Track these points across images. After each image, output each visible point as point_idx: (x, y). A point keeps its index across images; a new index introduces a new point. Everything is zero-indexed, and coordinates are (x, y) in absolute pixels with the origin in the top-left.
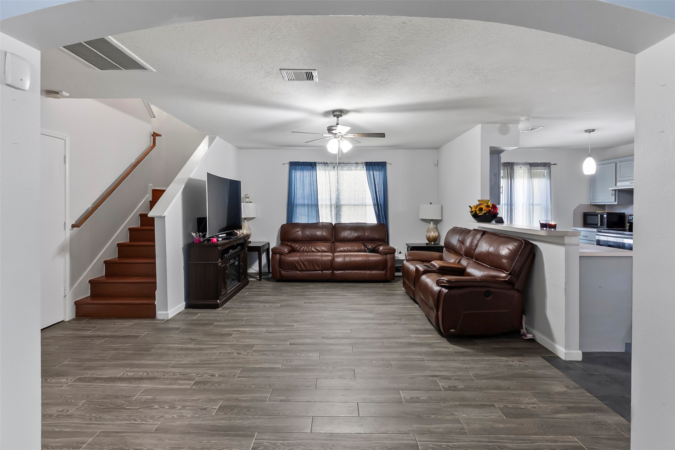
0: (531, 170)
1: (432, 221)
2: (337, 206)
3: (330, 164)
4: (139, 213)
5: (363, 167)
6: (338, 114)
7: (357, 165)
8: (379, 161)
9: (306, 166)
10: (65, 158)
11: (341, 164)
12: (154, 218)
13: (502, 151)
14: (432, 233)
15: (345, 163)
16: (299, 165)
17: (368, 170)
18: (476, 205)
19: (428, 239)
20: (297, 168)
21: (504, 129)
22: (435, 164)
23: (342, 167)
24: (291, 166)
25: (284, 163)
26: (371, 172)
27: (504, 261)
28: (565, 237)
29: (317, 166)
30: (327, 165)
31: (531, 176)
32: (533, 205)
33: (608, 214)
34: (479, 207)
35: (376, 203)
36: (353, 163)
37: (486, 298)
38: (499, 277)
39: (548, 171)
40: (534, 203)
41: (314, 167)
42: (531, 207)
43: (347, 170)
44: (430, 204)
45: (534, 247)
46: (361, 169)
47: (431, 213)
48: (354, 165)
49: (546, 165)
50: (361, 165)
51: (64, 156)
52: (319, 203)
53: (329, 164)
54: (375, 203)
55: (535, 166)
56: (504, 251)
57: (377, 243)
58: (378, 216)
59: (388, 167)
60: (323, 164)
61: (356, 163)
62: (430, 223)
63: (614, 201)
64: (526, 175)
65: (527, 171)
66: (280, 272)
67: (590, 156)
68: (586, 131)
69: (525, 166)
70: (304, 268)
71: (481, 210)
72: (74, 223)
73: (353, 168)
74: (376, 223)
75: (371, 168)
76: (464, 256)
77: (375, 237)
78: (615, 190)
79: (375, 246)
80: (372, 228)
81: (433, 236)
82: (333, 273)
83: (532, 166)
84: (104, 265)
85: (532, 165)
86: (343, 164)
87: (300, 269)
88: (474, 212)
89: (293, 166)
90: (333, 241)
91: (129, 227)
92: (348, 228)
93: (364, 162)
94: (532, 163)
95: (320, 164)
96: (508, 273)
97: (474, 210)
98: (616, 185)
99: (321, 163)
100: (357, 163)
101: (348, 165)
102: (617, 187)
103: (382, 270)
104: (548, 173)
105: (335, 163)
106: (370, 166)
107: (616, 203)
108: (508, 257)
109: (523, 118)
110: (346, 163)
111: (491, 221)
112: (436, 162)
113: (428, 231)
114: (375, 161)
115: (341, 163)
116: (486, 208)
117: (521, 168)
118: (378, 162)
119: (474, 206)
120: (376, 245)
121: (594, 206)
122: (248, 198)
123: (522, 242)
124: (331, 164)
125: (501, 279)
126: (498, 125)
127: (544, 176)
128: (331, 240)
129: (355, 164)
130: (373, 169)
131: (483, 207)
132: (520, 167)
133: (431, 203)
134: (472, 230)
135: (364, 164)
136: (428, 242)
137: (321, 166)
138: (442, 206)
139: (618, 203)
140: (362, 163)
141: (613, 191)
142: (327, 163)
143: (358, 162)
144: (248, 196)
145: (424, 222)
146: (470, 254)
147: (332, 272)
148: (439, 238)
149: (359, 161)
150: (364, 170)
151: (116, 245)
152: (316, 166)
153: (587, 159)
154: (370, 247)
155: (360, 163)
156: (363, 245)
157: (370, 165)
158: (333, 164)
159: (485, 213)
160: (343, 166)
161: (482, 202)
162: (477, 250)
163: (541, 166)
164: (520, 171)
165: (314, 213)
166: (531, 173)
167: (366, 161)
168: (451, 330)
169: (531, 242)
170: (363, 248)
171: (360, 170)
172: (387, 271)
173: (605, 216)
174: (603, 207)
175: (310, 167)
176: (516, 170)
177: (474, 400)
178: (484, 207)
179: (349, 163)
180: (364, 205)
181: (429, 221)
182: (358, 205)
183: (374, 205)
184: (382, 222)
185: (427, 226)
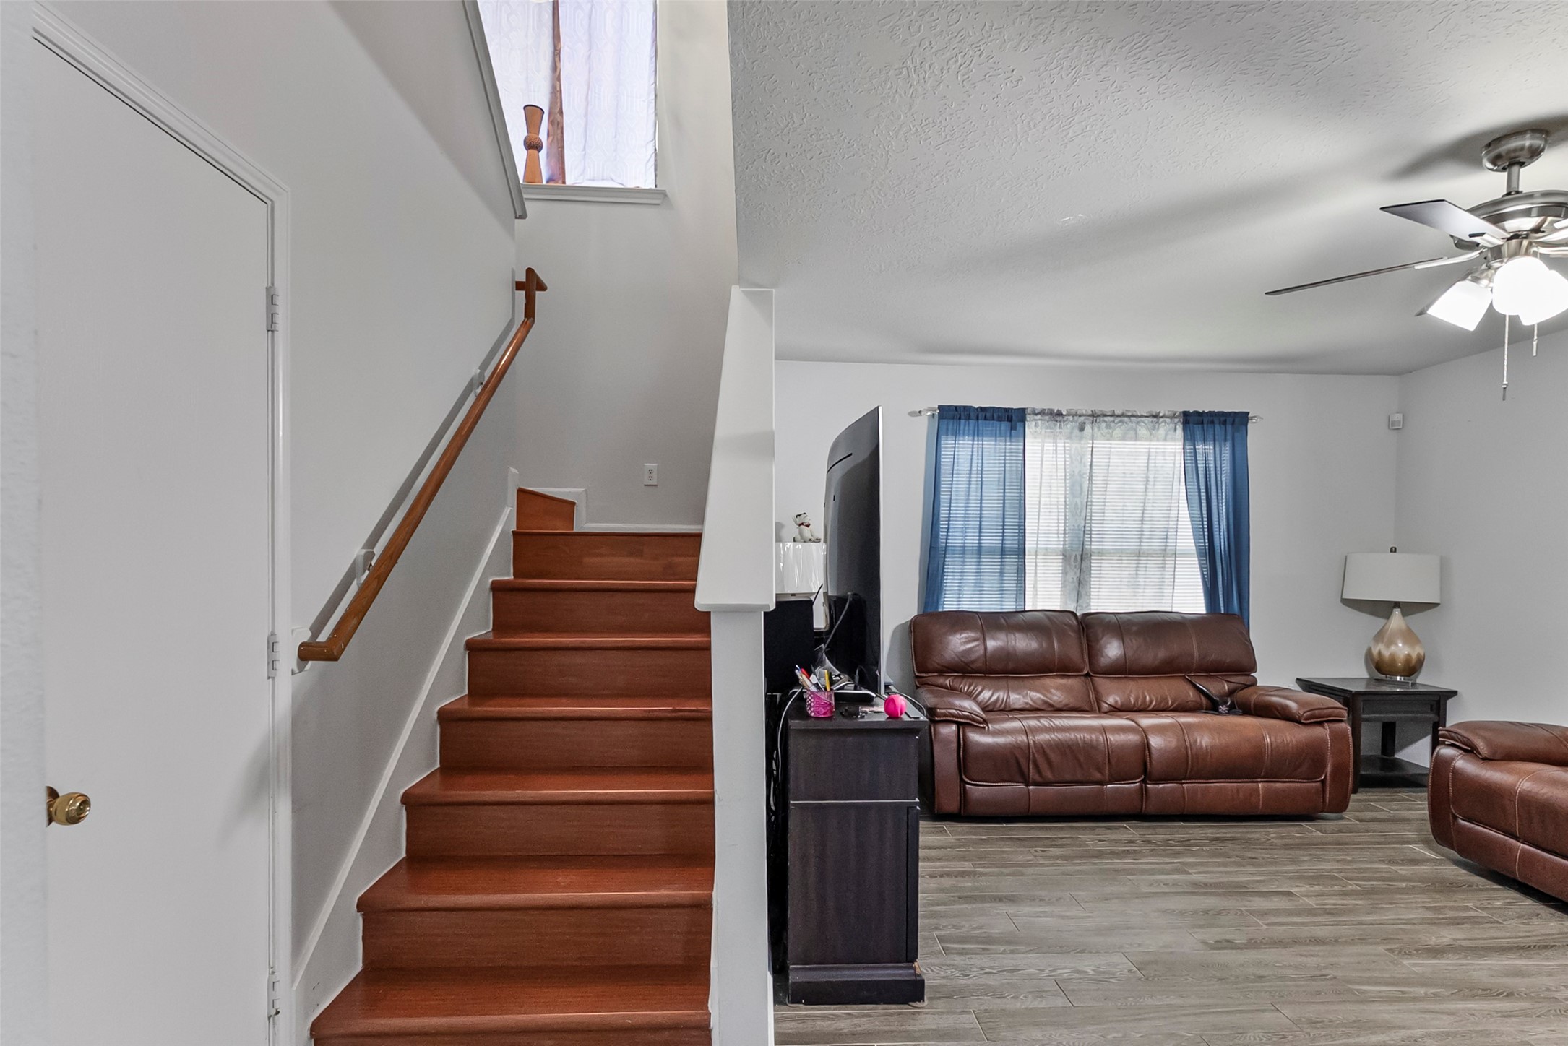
1: (1399, 607)
2: (1082, 555)
3: (1071, 418)
4: (490, 580)
5: (1175, 430)
7: (1155, 420)
8: (1226, 411)
9: (993, 419)
10: (271, 299)
11: (1106, 419)
12: (708, 614)
14: (1396, 647)
15: (1117, 413)
16: (968, 418)
17: (1189, 438)
19: (1380, 667)
20: (962, 428)
22: (1396, 423)
23: (1108, 427)
24: (941, 420)
25: (922, 409)
29: (1026, 423)
30: (1058, 418)
35: (1207, 548)
36: (1142, 416)
41: (1019, 425)
43: (1124, 436)
44: (1391, 551)
46: (1166, 434)
48: (1146, 420)
50: (1168, 420)
51: (264, 291)
52: (1027, 546)
53: (1066, 418)
54: (1205, 546)
57: (1229, 679)
59: (1254, 432)
60: (1047, 414)
61: (1152, 416)
62: (1388, 616)
66: (965, 788)
70: (1049, 775)
72: (306, 640)
73: (1143, 431)
74: (1205, 612)
75: (1198, 433)
77: (1221, 658)
81: (1402, 655)
82: (1143, 791)
84: (401, 810)
86: (1112, 419)
87: (1037, 778)
89: (951, 422)
90: (1085, 672)
91: (467, 638)
92: (1134, 629)
93: (1180, 413)
95: (1039, 417)
99: (1042, 413)
100: (1156, 416)
101: (1126, 419)
103: (1310, 779)
105: (1084, 412)
106: (1196, 427)
110: (1122, 416)
112: (1398, 417)
113: (1377, 641)
114: (1212, 410)
115: (1105, 416)
118: (1223, 414)
122: (808, 526)
124: (1073, 416)
128: (1082, 671)
129: (1150, 419)
130: (1204, 435)
133: (1393, 550)
135: (1176, 420)
137: (1039, 422)
140: (1173, 417)
142: (1059, 414)
143: (1157, 411)
144: (807, 520)
147: (1144, 787)
149: (1163, 410)
150: (1173, 439)
151: (435, 716)
152: (1023, 420)
154: (1217, 694)
155: (1168, 414)
156: (1190, 686)
157: (1197, 424)
158: (1080, 416)
160: (1113, 424)
165: (1010, 581)
167: (1187, 410)
171: (1165, 439)
172: (1323, 782)
175: (1005, 426)
179: (1130, 414)
180: (1167, 554)
181: (1382, 609)
182: (1151, 552)
183: (1200, 553)
184: (1222, 608)
185: (1371, 623)
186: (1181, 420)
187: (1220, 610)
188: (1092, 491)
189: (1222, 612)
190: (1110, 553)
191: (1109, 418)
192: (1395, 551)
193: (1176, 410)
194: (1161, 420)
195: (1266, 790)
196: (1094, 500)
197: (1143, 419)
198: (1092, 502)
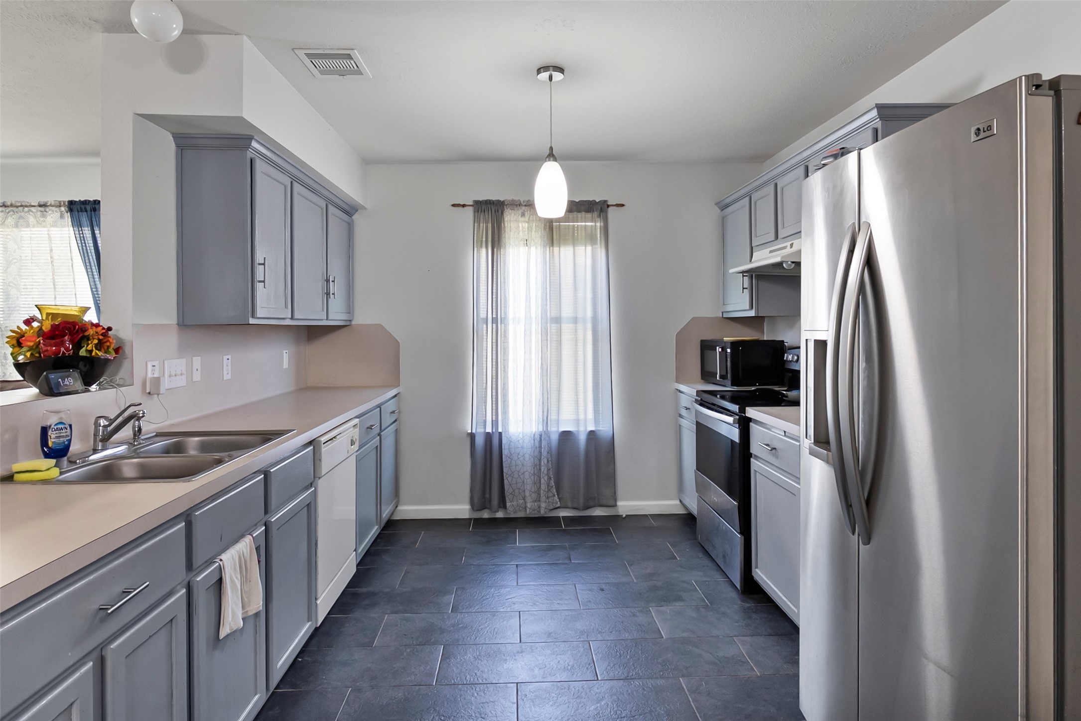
5: (63, 217)
7: (42, 209)
26: (87, 232)
39: (601, 224)
46: (55, 221)
48: (33, 209)
50: (57, 209)
61: (40, 206)
63: (748, 307)
73: (31, 219)
75: (84, 219)
78: (748, 273)
93: (66, 202)
98: (752, 257)
100: (43, 205)
101: (14, 209)
106: (81, 214)
107: (755, 313)
110: (12, 205)
129: (38, 208)
130: (90, 221)
132: (520, 212)
135: (63, 209)
139: (760, 311)
140: (60, 205)
141: (744, 277)
143: (45, 200)
149: (50, 199)
150: (66, 223)
155: (55, 203)
157: (82, 211)
167: (70, 200)
171: (54, 224)
173: (728, 350)
186: (67, 208)
193: (62, 200)
194: (49, 208)
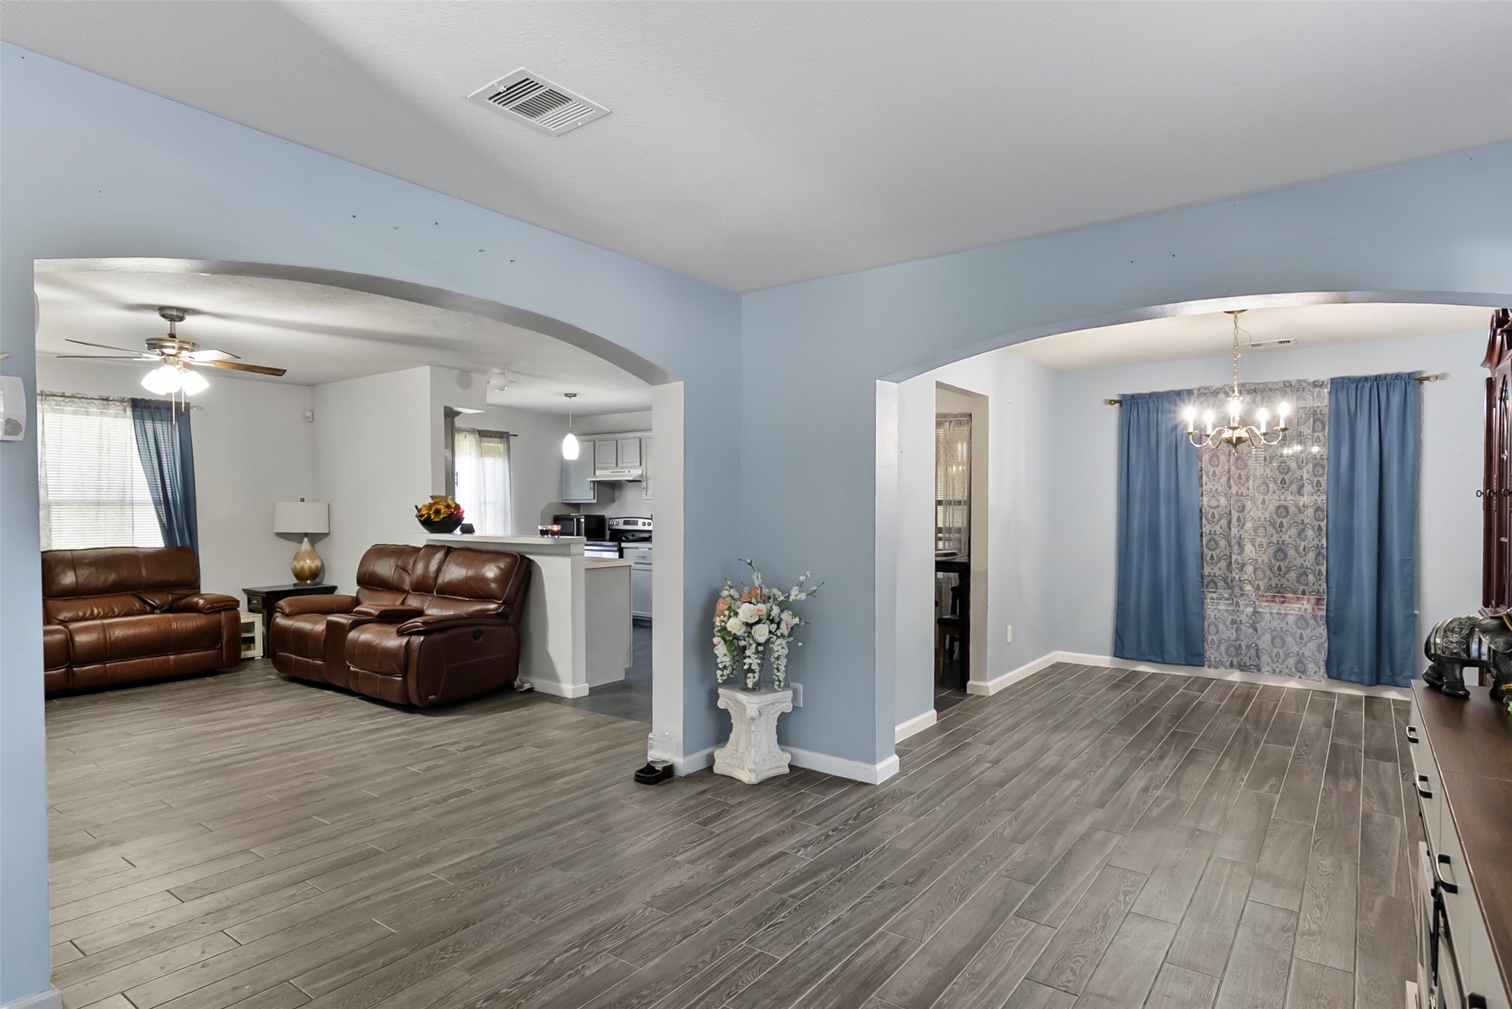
0: (481, 442)
1: (308, 536)
5: (125, 411)
6: (176, 316)
7: (105, 402)
11: (55, 398)
13: (458, 413)
14: (308, 561)
15: (66, 395)
17: (139, 420)
18: (427, 503)
19: (299, 575)
21: (465, 379)
22: (307, 418)
26: (147, 425)
27: (493, 585)
28: (571, 545)
31: (482, 453)
32: (485, 503)
33: (587, 517)
34: (435, 507)
35: (162, 499)
36: (92, 399)
37: (477, 642)
38: (489, 610)
39: (506, 446)
40: (487, 500)
42: (483, 507)
43: (75, 413)
44: (301, 501)
45: (530, 562)
46: (116, 413)
47: (304, 519)
48: (96, 402)
49: (503, 436)
50: (118, 403)
54: (160, 498)
55: (486, 436)
56: (491, 572)
57: (174, 592)
58: (168, 531)
61: (103, 400)
62: (301, 542)
63: (592, 498)
64: (474, 450)
65: (475, 443)
67: (571, 432)
68: (566, 395)
69: (472, 435)
71: (438, 512)
73: (93, 410)
74: (163, 546)
75: (146, 414)
76: (410, 592)
77: (168, 578)
78: (594, 482)
79: (170, 598)
80: (153, 557)
81: (310, 566)
82: (70, 673)
83: (483, 436)
85: (483, 434)
86: (62, 399)
88: (426, 515)
92: (87, 561)
93: (129, 399)
94: (482, 431)
96: (500, 602)
97: (427, 514)
98: (594, 474)
100: (107, 399)
101: (77, 400)
102: (596, 477)
103: (210, 648)
104: (506, 449)
106: (145, 410)
107: (595, 501)
108: (496, 580)
109: (497, 371)
110: (72, 397)
111: (453, 531)
112: (309, 414)
113: (296, 558)
115: (55, 396)
116: (446, 509)
117: (465, 437)
119: (425, 506)
120: (175, 597)
121: (567, 506)
123: (516, 556)
125: (491, 612)
126: (456, 372)
127: (500, 454)
129: (100, 401)
130: (152, 416)
131: (441, 507)
132: (463, 435)
133: (303, 500)
134: (421, 548)
135: (125, 404)
136: (296, 581)
138: (329, 505)
139: (597, 500)
140: (122, 401)
141: (592, 484)
143: (108, 395)
145: (286, 541)
146: (423, 587)
147: (67, 671)
148: (322, 571)
149: (113, 395)
150: (126, 418)
153: (568, 436)
154: (158, 602)
155: (116, 398)
156: (136, 599)
157: (144, 408)
159: (444, 518)
160: (62, 403)
161: (438, 500)
162: (440, 580)
163: (496, 437)
164: (465, 443)
166: (481, 446)
167: (132, 397)
168: (430, 697)
169: (527, 556)
170: (138, 606)
171: (116, 417)
172: (221, 648)
173: (583, 520)
174: (576, 506)
176: (458, 440)
177: (500, 748)
178: (443, 508)
179: (80, 396)
180: (126, 503)
181: (298, 537)
182: (109, 502)
183: (156, 504)
184: (179, 543)
185: (291, 546)
186: (130, 404)
187: (177, 544)
188: (45, 453)
189: (179, 545)
190: (69, 503)
191: (59, 398)
192: (303, 501)
193: (124, 396)
194: (111, 403)
195: (175, 660)
196: (47, 461)
197: (93, 401)
198: (46, 462)
